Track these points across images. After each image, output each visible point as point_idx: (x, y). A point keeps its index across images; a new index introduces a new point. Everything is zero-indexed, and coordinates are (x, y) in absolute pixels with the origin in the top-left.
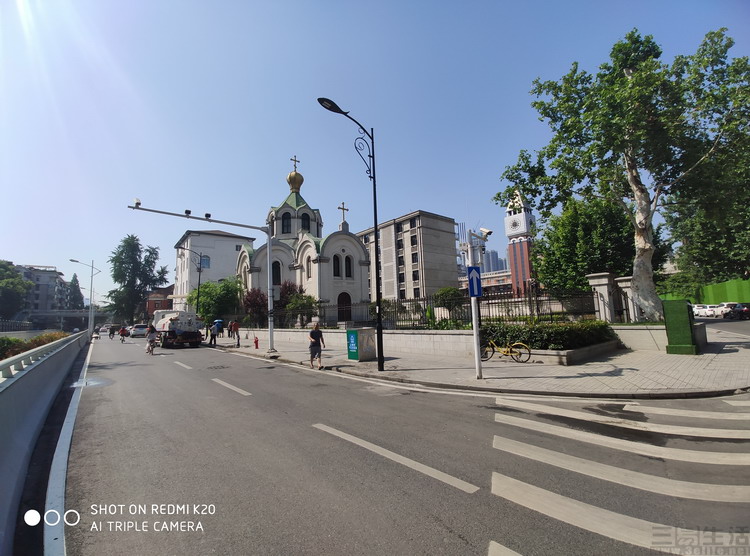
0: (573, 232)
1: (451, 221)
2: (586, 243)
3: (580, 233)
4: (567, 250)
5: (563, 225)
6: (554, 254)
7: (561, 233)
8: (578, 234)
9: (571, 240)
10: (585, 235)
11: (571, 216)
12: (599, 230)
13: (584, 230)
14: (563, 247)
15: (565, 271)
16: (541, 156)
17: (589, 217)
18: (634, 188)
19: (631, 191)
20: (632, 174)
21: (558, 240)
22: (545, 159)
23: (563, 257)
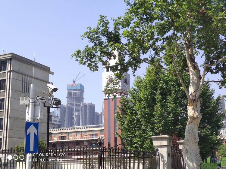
0: (153, 94)
1: (47, 70)
2: (162, 106)
3: (158, 97)
4: (147, 111)
5: (145, 87)
6: (136, 114)
7: (143, 94)
8: (156, 97)
9: (151, 102)
10: (162, 99)
11: (152, 80)
12: (173, 96)
13: (162, 94)
14: (144, 107)
15: (144, 131)
16: (117, 24)
17: (167, 83)
18: (189, 64)
19: (187, 66)
20: (188, 52)
21: (140, 101)
22: (120, 27)
23: (143, 117)
